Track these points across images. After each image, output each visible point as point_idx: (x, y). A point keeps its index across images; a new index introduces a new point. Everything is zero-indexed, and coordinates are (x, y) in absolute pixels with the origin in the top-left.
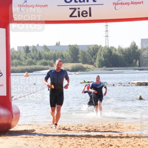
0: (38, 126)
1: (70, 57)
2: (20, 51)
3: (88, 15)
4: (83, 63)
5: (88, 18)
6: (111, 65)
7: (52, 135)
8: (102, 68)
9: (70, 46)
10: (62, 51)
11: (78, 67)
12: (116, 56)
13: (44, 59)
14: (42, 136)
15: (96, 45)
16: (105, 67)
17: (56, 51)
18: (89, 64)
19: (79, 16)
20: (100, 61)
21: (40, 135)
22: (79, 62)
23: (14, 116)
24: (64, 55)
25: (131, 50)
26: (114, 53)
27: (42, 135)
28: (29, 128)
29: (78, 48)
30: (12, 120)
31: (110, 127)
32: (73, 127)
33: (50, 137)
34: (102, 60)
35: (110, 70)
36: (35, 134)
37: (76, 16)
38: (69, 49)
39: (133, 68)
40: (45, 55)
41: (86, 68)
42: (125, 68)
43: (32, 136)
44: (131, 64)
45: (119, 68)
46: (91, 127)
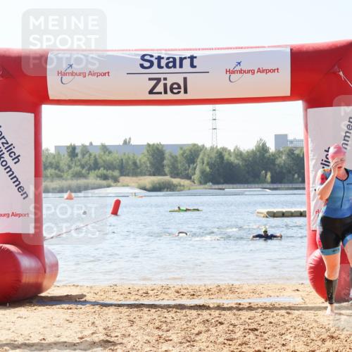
0: (91, 287)
1: (149, 165)
2: (59, 154)
3: (182, 90)
4: (172, 177)
5: (182, 96)
6: (222, 181)
7: (115, 305)
8: (206, 186)
9: (149, 145)
10: (134, 154)
11: (163, 183)
12: (230, 164)
13: (102, 169)
14: (97, 307)
15: (195, 145)
16: (211, 184)
17: (125, 154)
18: (182, 178)
19: (166, 92)
20: (203, 172)
21: (94, 304)
22: (165, 175)
23: (48, 270)
24: (138, 161)
25: (258, 153)
26: (227, 160)
27: (97, 305)
28: (74, 292)
29: (164, 149)
30: (44, 278)
31: (220, 290)
32: (152, 290)
33: (112, 309)
34: (205, 171)
35: (221, 189)
36: (85, 302)
37: (161, 93)
38: (148, 151)
39: (260, 186)
40: (104, 161)
41: (177, 186)
42: (246, 186)
43: (79, 306)
44: (257, 180)
45: (235, 186)
46: (185, 291)
